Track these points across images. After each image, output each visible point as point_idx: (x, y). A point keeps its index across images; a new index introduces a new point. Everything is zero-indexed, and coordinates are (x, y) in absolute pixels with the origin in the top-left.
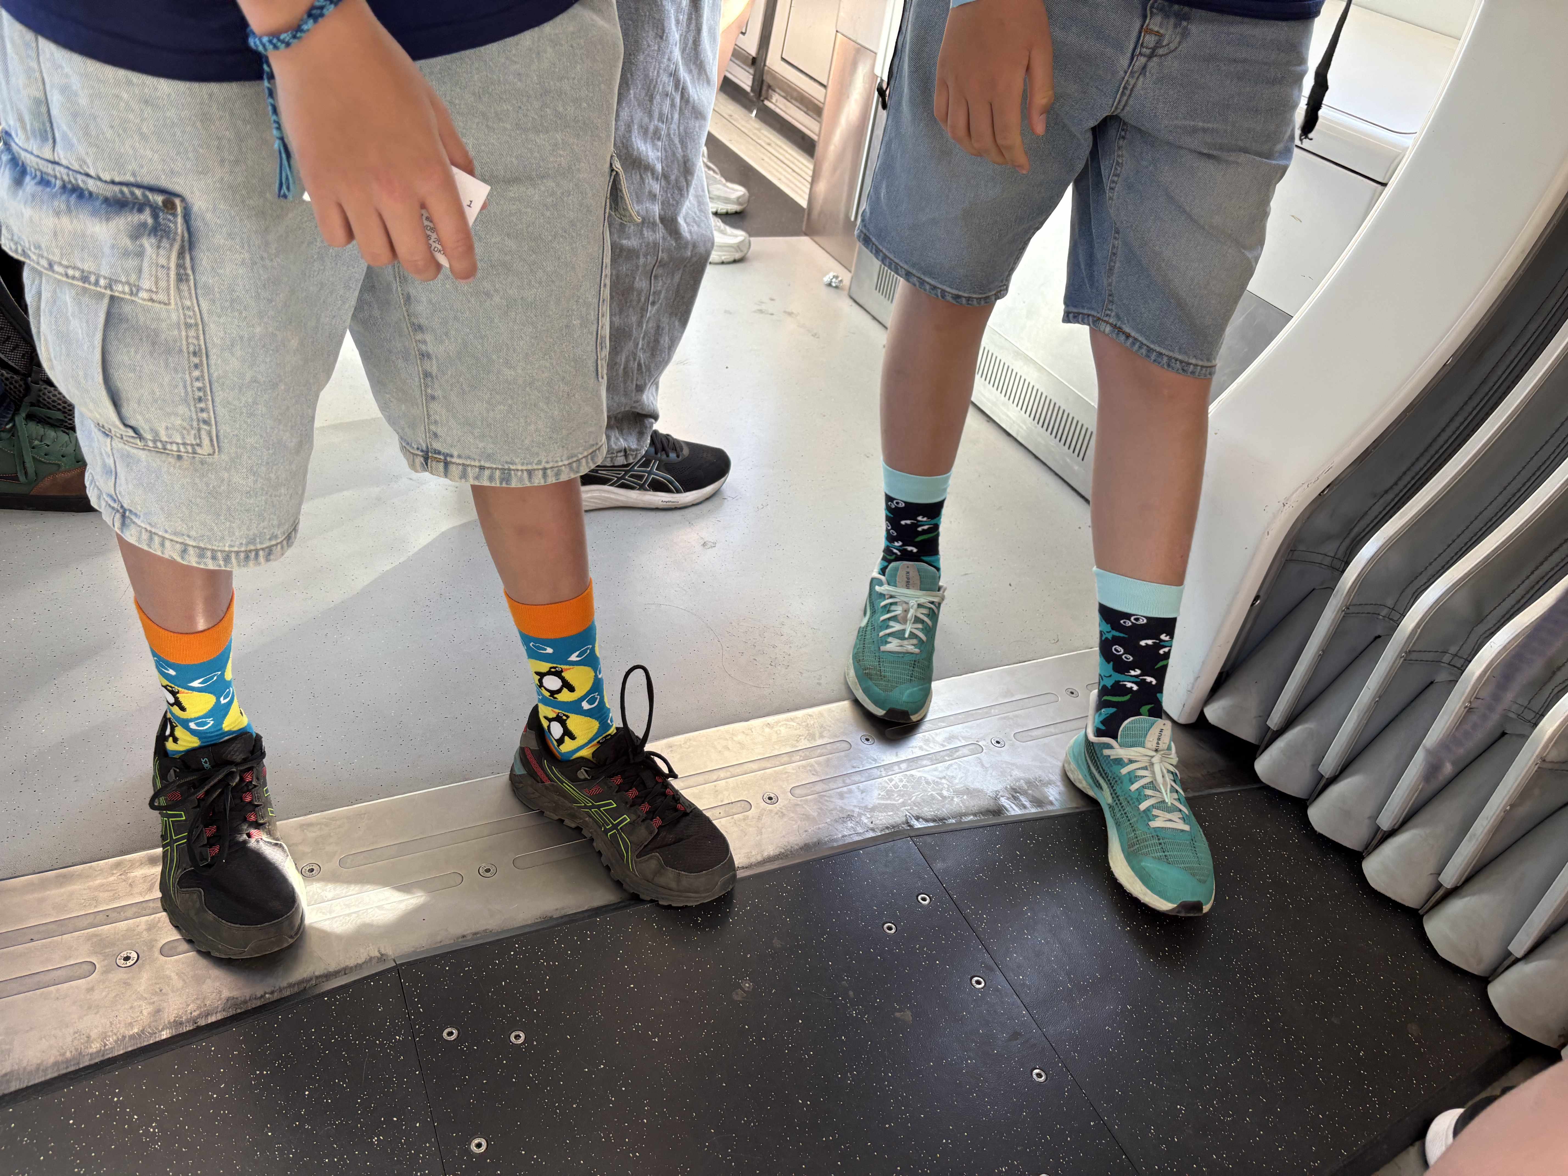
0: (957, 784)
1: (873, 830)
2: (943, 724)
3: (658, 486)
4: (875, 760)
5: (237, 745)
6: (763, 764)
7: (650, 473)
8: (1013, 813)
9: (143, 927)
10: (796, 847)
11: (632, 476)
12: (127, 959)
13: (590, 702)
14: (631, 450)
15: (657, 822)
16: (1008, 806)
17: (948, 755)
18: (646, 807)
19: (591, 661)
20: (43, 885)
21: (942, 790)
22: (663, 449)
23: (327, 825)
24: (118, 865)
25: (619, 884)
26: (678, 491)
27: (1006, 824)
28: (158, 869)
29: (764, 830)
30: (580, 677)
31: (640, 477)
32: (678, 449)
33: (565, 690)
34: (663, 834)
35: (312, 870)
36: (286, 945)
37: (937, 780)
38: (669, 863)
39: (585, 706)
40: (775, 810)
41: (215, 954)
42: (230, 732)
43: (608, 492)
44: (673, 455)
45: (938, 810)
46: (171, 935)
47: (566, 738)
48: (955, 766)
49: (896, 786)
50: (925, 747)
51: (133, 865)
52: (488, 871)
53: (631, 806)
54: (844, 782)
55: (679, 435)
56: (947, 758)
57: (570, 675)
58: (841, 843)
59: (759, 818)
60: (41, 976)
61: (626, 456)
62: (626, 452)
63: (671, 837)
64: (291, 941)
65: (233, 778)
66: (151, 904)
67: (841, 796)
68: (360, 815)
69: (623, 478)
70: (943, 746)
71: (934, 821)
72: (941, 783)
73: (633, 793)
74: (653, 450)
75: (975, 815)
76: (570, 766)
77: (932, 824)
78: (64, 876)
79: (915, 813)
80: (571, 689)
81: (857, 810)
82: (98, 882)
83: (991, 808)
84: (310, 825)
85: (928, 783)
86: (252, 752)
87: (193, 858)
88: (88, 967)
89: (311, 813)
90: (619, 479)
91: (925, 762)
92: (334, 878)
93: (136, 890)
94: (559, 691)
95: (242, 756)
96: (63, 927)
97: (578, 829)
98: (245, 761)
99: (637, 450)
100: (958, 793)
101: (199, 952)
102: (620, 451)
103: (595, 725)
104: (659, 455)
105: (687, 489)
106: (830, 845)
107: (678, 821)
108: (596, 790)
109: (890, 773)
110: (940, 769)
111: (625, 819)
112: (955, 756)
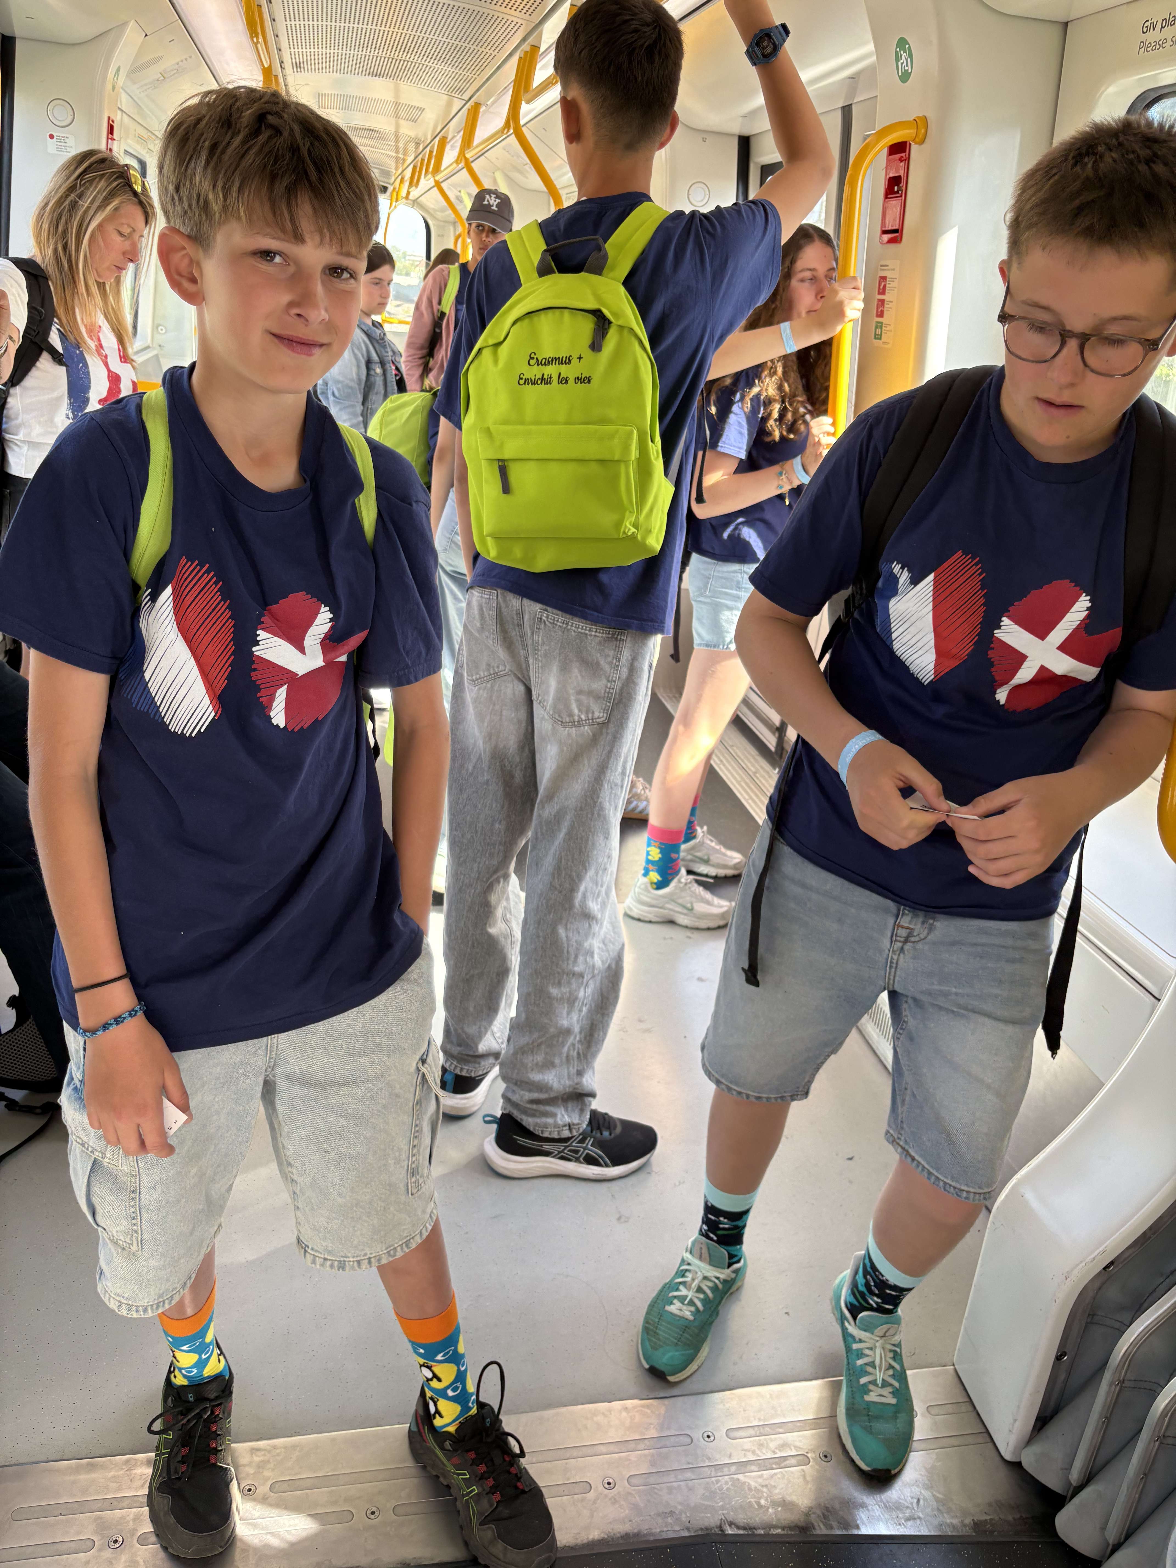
0: (776, 1494)
1: (688, 1529)
2: (781, 1430)
3: (591, 1160)
4: (709, 1459)
5: (214, 1386)
6: (612, 1448)
7: (585, 1149)
8: (818, 1532)
9: (131, 1516)
10: (618, 1535)
11: (570, 1151)
12: (116, 1541)
13: (454, 1390)
14: (574, 1125)
15: (497, 1496)
16: (816, 1524)
17: (776, 1463)
18: (490, 1482)
19: (455, 1358)
20: (77, 1470)
21: (760, 1498)
22: (599, 1128)
23: (269, 1452)
24: (127, 1461)
25: (466, 1544)
26: (607, 1166)
27: (810, 1542)
28: (150, 1471)
29: (595, 1514)
30: (447, 1372)
31: (576, 1152)
32: (612, 1128)
33: (435, 1380)
34: (500, 1509)
35: (250, 1490)
36: (216, 1553)
37: (760, 1488)
38: (500, 1536)
39: (450, 1393)
40: (610, 1496)
41: (170, 1550)
42: (208, 1377)
43: (551, 1163)
44: (606, 1134)
45: (751, 1518)
46: (147, 1527)
47: (437, 1416)
48: (779, 1476)
49: (721, 1489)
50: (758, 1452)
51: (136, 1463)
52: (373, 1513)
53: (480, 1479)
54: (676, 1477)
55: (617, 1113)
56: (774, 1466)
57: (438, 1369)
58: (657, 1538)
59: (595, 1502)
60: (59, 1545)
61: (570, 1130)
62: (570, 1126)
63: (506, 1512)
64: (221, 1550)
65: (206, 1413)
66: (140, 1499)
67: (670, 1490)
68: (294, 1447)
69: (562, 1151)
70: (774, 1452)
71: (744, 1528)
72: (763, 1492)
73: (482, 1468)
74: (589, 1129)
75: (783, 1528)
76: (440, 1436)
77: (741, 1532)
78: (92, 1465)
79: (730, 1519)
80: (439, 1380)
81: (680, 1507)
82: (112, 1474)
83: (800, 1524)
84: (258, 1450)
85: (750, 1489)
86: (223, 1391)
87: (169, 1472)
88: (89, 1543)
89: (261, 1439)
90: (559, 1152)
91: (753, 1468)
92: (264, 1500)
93: (134, 1485)
94: (431, 1380)
95: (215, 1394)
96: (81, 1507)
97: (448, 1487)
98: (217, 1398)
99: (578, 1124)
100: (774, 1504)
101: (161, 1545)
102: (565, 1126)
103: (458, 1408)
104: (594, 1133)
105: (616, 1162)
106: (647, 1538)
107: (516, 1497)
108: (456, 1460)
109: (719, 1474)
110: (765, 1476)
111: (473, 1490)
112: (782, 1465)
